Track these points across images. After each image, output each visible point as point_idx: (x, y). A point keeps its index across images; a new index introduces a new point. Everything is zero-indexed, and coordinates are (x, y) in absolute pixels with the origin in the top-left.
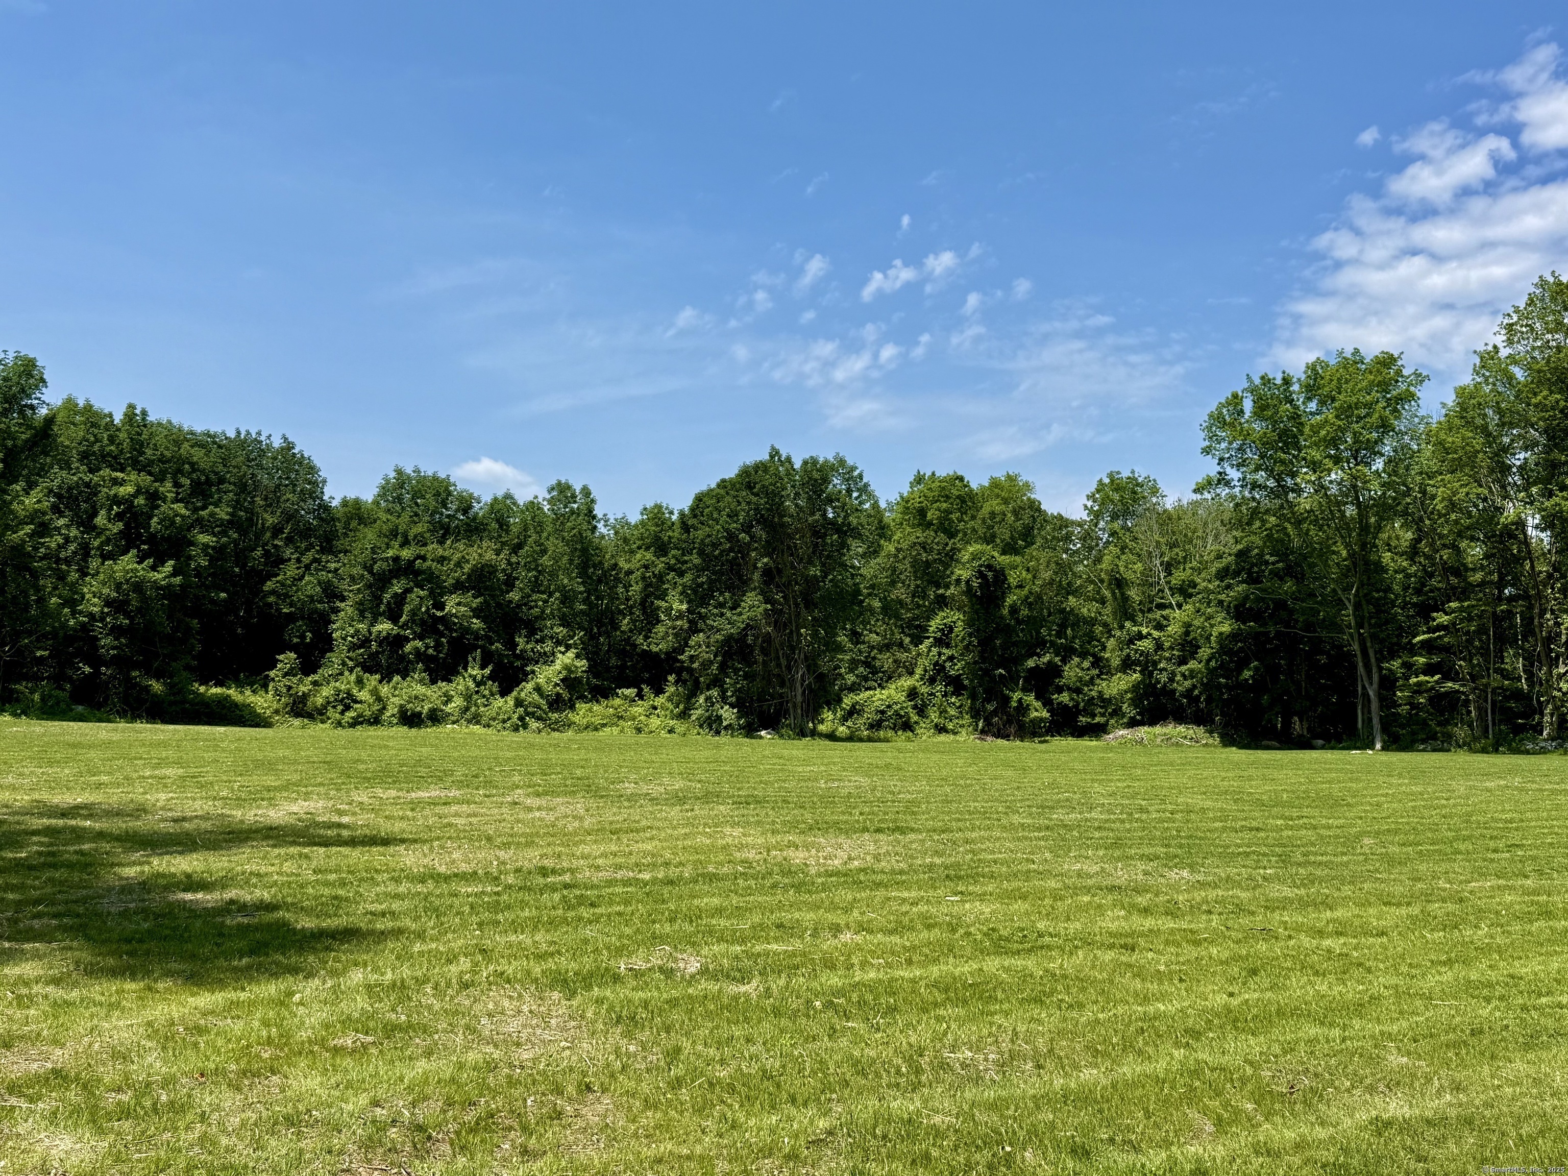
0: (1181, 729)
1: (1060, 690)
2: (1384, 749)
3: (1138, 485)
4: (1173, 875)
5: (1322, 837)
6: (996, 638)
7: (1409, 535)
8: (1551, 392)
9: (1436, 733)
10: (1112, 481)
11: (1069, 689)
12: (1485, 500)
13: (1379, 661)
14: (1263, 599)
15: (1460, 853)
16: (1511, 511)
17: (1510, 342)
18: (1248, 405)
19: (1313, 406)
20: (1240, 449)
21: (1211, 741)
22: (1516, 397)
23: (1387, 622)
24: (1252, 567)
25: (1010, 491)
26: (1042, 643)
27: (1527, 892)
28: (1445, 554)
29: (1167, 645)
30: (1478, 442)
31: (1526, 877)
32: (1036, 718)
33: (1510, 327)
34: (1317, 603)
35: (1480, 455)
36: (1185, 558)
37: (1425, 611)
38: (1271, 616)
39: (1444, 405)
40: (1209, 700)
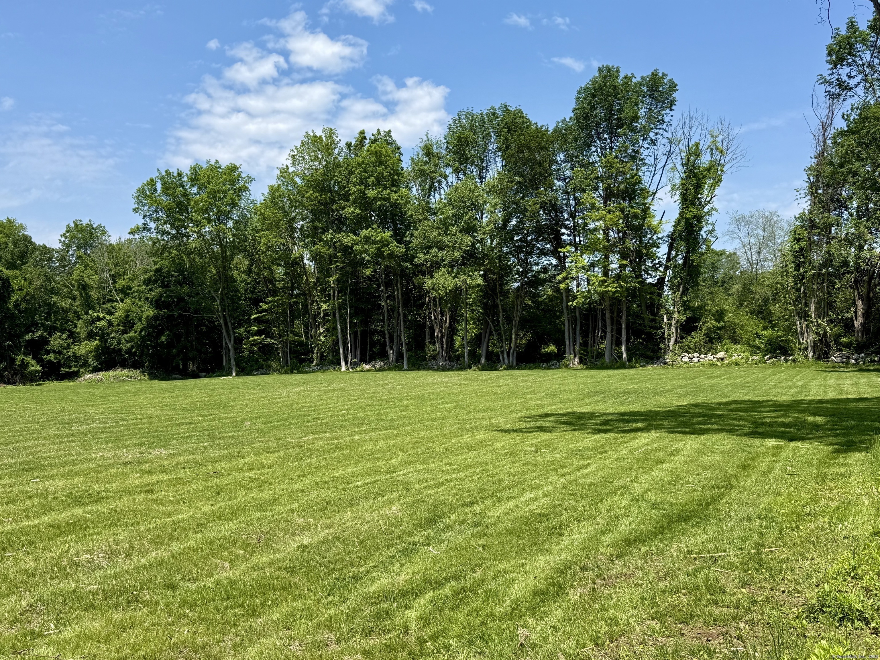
0: (125, 371)
1: (48, 353)
2: (237, 375)
3: (93, 229)
4: (156, 452)
5: (224, 424)
6: (5, 322)
7: (246, 262)
8: (314, 192)
9: (263, 365)
10: (76, 226)
11: (54, 352)
12: (284, 245)
13: (234, 329)
14: (171, 296)
15: (292, 424)
16: (296, 251)
17: (294, 164)
18: (159, 186)
19: (195, 190)
20: (156, 211)
21: (143, 377)
22: (298, 193)
23: (238, 308)
24: (164, 279)
25: (10, 230)
26: (36, 324)
27: (328, 439)
28: (266, 273)
29: (115, 323)
30: (280, 215)
31: (325, 432)
32: (33, 370)
33: (293, 156)
34: (201, 298)
35: (282, 222)
36: (124, 272)
37: (256, 302)
38: (176, 306)
39: (263, 194)
40: (141, 354)
